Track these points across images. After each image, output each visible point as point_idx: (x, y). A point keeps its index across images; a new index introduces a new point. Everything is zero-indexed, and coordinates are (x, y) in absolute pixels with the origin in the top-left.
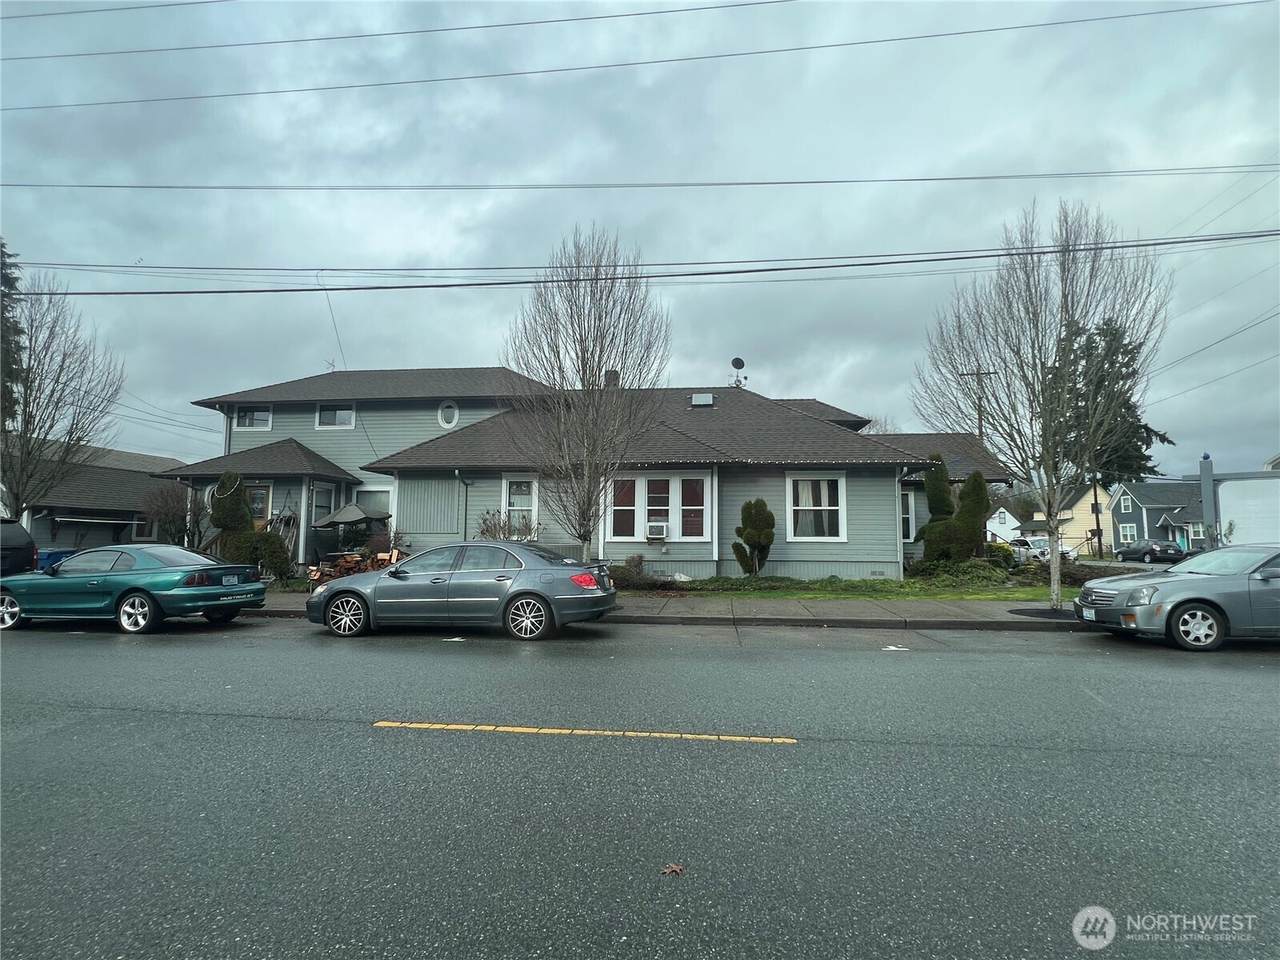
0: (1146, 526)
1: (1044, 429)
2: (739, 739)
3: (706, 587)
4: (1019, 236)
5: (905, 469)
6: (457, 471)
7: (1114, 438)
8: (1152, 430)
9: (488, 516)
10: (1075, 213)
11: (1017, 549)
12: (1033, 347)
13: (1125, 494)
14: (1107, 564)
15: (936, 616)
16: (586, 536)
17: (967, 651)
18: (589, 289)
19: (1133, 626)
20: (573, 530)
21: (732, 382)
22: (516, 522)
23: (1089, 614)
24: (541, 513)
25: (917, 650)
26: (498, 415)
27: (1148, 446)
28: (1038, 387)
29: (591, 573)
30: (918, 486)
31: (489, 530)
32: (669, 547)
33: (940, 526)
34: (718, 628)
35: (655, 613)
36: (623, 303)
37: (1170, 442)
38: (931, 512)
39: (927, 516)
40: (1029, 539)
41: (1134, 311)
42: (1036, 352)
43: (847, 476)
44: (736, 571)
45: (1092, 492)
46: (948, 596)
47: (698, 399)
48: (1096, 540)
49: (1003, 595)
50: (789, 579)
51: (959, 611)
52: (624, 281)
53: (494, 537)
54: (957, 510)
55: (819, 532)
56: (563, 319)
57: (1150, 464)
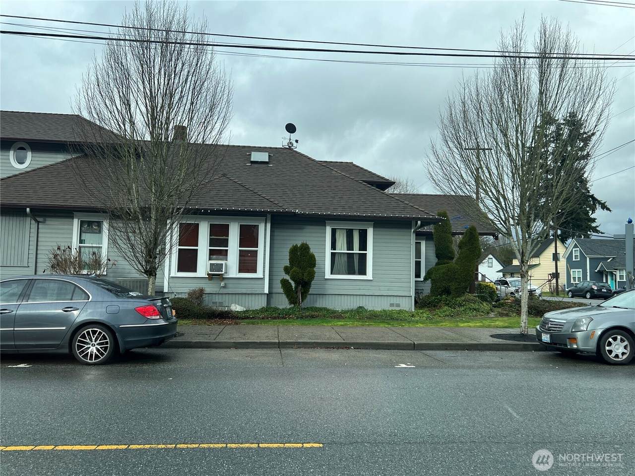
0: (588, 271)
1: (522, 196)
2: (275, 445)
3: (257, 315)
4: (511, 43)
5: (419, 222)
6: (28, 210)
7: (569, 204)
8: (597, 200)
9: (58, 252)
10: (551, 29)
11: (499, 287)
12: (517, 131)
13: (576, 246)
14: (560, 299)
15: (438, 339)
16: (151, 272)
17: (458, 367)
18: (159, 51)
19: (575, 346)
20: (139, 266)
21: (285, 143)
22: (86, 257)
23: (546, 338)
24: (110, 250)
25: (421, 367)
26: (69, 160)
27: (593, 211)
28: (519, 163)
29: (155, 305)
30: (428, 237)
31: (60, 263)
32: (226, 281)
33: (443, 268)
34: (264, 351)
35: (211, 339)
36: (190, 66)
37: (608, 209)
38: (437, 257)
39: (434, 260)
40: (509, 279)
41: (588, 109)
42: (519, 135)
43: (374, 227)
44: (282, 302)
45: (553, 245)
46: (447, 324)
47: (256, 157)
48: (554, 281)
49: (487, 323)
50: (325, 309)
51: (454, 335)
52: (192, 46)
53: (65, 271)
54: (457, 256)
55: (351, 272)
56: (135, 76)
57: (594, 225)
